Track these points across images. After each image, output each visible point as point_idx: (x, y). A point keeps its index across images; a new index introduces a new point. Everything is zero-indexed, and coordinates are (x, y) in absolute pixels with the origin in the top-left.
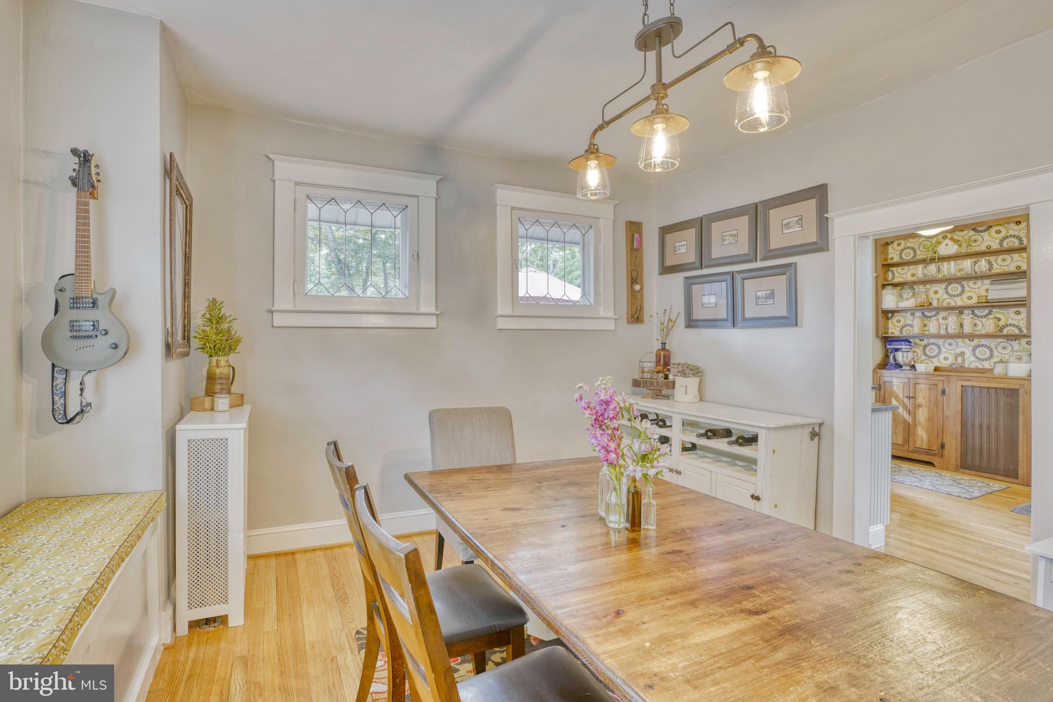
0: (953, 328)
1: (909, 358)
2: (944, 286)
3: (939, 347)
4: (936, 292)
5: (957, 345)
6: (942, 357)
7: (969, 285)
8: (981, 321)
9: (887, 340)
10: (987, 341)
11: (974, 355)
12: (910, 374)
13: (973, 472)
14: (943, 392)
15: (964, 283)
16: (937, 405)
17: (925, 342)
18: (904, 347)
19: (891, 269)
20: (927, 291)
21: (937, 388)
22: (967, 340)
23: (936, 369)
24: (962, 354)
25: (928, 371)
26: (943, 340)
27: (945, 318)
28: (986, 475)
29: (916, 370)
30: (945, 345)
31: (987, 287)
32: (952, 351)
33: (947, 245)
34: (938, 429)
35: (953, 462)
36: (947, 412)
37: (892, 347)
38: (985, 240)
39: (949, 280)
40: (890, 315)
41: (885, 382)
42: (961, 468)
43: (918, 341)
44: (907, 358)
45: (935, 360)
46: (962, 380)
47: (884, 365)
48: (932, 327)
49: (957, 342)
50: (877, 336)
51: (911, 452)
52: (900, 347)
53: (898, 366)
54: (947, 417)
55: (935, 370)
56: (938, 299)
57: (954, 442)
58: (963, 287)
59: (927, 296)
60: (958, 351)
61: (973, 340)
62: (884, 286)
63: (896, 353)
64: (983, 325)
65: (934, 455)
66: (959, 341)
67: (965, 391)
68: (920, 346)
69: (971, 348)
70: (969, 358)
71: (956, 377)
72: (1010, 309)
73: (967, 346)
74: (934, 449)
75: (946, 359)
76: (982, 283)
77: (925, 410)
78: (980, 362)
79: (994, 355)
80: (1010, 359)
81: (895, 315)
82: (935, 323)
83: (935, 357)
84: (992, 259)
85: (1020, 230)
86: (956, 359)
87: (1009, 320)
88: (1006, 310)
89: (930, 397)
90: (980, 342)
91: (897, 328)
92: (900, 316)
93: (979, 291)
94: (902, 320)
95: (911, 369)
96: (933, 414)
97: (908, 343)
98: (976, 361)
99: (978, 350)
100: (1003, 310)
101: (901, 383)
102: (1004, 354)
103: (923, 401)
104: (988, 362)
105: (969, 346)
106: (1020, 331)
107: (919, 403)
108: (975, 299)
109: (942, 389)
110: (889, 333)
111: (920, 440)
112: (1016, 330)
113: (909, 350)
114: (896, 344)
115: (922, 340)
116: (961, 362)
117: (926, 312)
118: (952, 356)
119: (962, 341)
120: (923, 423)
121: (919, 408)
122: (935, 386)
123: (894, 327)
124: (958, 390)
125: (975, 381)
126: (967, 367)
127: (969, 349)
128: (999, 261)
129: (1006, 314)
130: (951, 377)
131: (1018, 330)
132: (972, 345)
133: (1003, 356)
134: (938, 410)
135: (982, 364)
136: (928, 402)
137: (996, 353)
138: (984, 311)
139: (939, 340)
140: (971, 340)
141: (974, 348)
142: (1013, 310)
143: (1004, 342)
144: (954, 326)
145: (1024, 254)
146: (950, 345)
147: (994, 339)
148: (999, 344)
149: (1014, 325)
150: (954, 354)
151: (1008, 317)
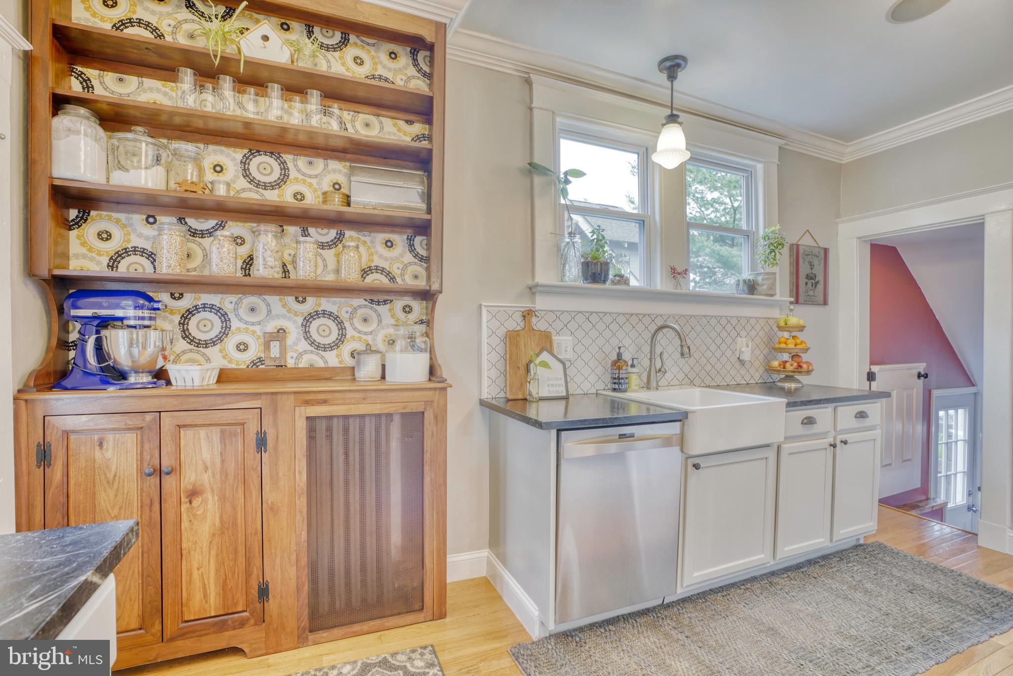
0: (270, 268)
1: (151, 349)
2: (239, 154)
3: (224, 317)
4: (219, 168)
5: (269, 311)
6: (231, 343)
7: (298, 164)
8: (322, 255)
9: (64, 288)
10: (334, 303)
11: (307, 336)
12: (158, 397)
13: (337, 632)
14: (261, 443)
15: (288, 158)
16: (244, 484)
18: (130, 312)
19: (79, 68)
21: (243, 432)
22: (290, 300)
23: (224, 377)
24: (281, 334)
26: (234, 298)
27: (239, 241)
28: (366, 627)
29: (169, 383)
30: (241, 311)
31: (337, 177)
32: (257, 328)
33: (265, 39)
35: (292, 623)
36: (270, 496)
39: (257, 140)
40: (73, 213)
41: (67, 434)
42: (310, 631)
44: (144, 347)
45: (212, 352)
46: (307, 403)
47: (56, 374)
48: (222, 258)
49: (268, 305)
51: (172, 639)
52: (119, 313)
53: (113, 374)
54: (272, 509)
55: (219, 381)
56: (228, 185)
58: (283, 167)
60: (271, 327)
61: (304, 301)
62: (59, 102)
63: (106, 332)
64: (327, 266)
65: (242, 624)
66: (274, 300)
67: (315, 430)
68: (172, 312)
69: (300, 320)
70: (296, 344)
71: (292, 397)
72: (376, 235)
73: (291, 315)
74: (240, 609)
75: (242, 347)
76: (326, 165)
77: (210, 501)
78: (318, 354)
79: (347, 337)
80: (377, 345)
81: (93, 213)
82: (225, 249)
83: (214, 343)
84: (347, 116)
85: (396, 71)
86: (267, 346)
87: (375, 257)
88: (370, 236)
89: (223, 461)
90: (320, 305)
91: (99, 254)
92: (110, 218)
93: (319, 184)
94: (117, 234)
95: (155, 383)
96: (234, 508)
97: (141, 301)
98: (312, 352)
99: (315, 324)
100: (364, 236)
101: (130, 429)
102: (366, 334)
103: (206, 478)
104: (335, 352)
105: (296, 314)
106: (394, 282)
107: (190, 487)
108: (312, 200)
109: (257, 433)
110: (66, 267)
111: (198, 596)
112: (385, 281)
113: (146, 323)
114: (105, 305)
115: (177, 295)
116: (278, 356)
117: (190, 216)
118: (257, 339)
119: (281, 300)
120: (205, 544)
121: (190, 502)
122: (238, 429)
123: (90, 250)
124: (298, 432)
125: (336, 402)
126: (293, 366)
127: (295, 322)
128: (359, 126)
129: (369, 243)
130: (279, 396)
131: (390, 281)
132: (302, 313)
133: (364, 337)
134: (246, 496)
135: (322, 357)
136: (218, 477)
137: (350, 332)
138: (326, 234)
139: (225, 296)
140: (300, 299)
141: (305, 319)
142: (381, 237)
143: (366, 306)
144: (271, 261)
145: (402, 123)
146: (252, 310)
147: (348, 299)
148: (355, 309)
149: (383, 270)
150: (261, 334)
151: (373, 251)
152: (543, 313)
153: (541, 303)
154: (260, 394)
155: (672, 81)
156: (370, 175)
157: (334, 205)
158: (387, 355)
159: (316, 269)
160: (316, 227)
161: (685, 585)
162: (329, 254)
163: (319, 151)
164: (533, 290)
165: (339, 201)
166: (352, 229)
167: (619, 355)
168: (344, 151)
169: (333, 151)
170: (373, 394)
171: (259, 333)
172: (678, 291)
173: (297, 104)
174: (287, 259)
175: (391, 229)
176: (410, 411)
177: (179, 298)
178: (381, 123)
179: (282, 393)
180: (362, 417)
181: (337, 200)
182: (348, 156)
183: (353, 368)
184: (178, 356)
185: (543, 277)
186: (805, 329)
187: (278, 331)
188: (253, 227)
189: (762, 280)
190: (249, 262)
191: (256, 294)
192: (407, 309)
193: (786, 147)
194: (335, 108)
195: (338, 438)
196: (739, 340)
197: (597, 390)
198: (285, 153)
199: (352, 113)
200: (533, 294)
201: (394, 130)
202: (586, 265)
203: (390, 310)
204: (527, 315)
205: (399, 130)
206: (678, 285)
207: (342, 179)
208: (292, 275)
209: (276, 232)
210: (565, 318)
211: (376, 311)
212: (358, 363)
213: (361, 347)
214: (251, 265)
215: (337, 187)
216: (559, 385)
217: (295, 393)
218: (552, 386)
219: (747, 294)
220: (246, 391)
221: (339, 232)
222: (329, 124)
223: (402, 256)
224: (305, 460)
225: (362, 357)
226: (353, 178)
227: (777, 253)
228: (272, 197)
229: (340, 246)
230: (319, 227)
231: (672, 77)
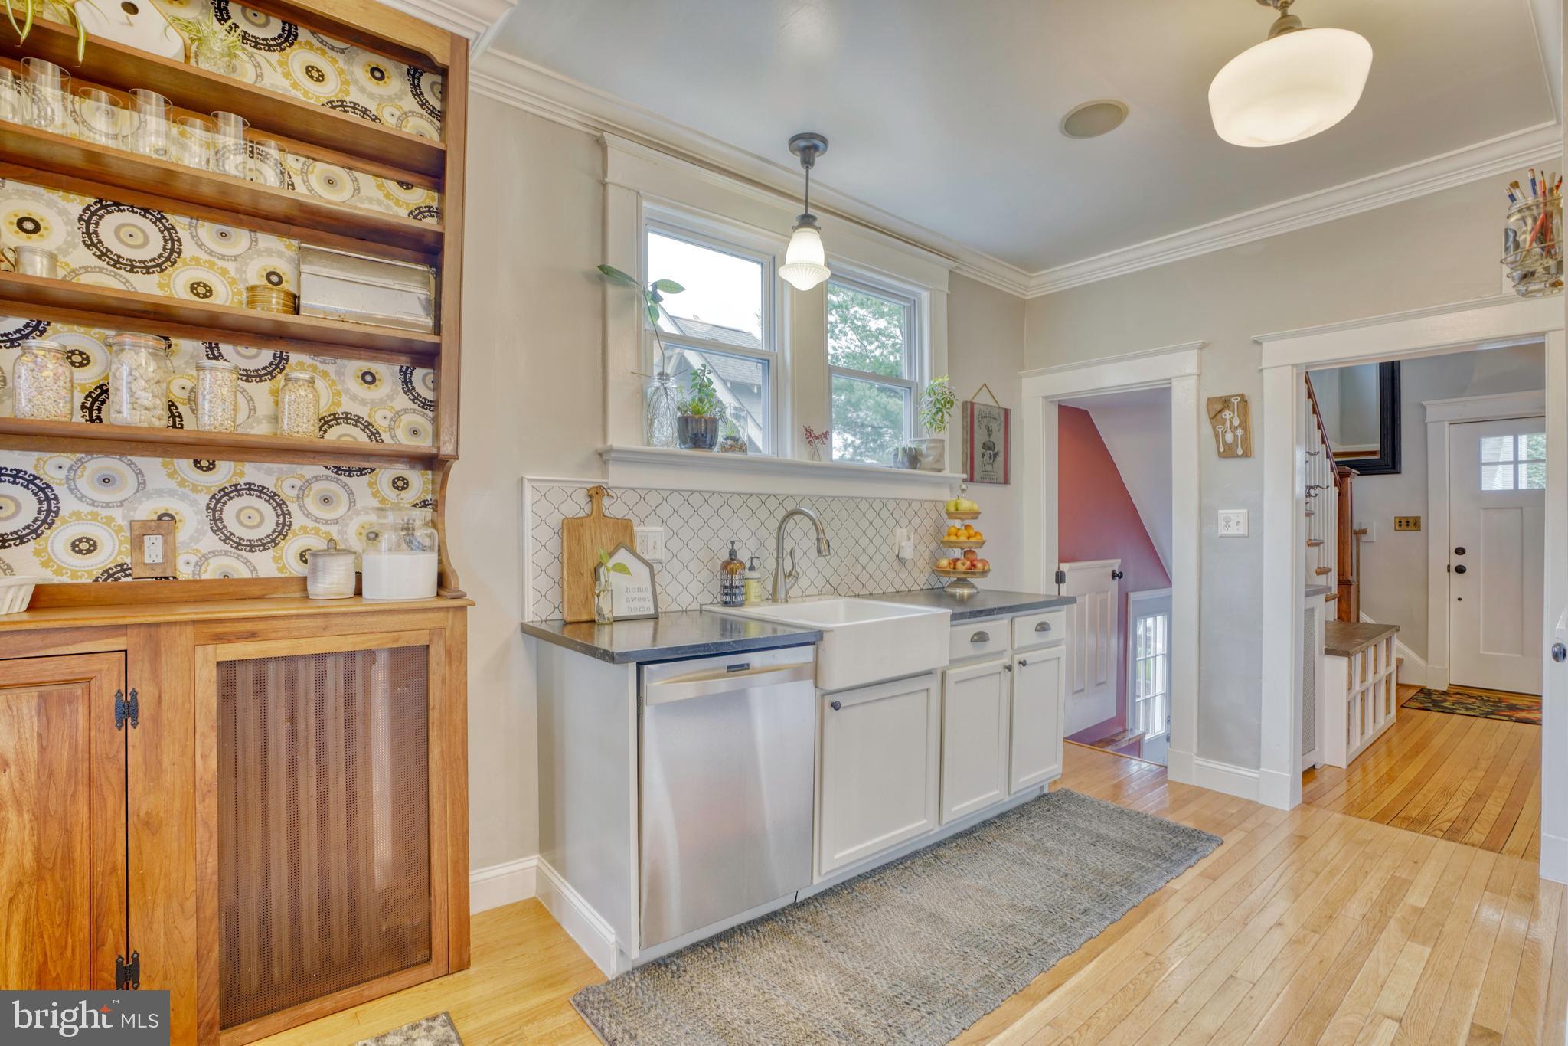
2: (78, 205)
3: (44, 492)
5: (142, 484)
6: (59, 538)
7: (199, 234)
8: (245, 391)
10: (269, 473)
11: (217, 526)
13: (275, 1020)
14: (127, 711)
15: (178, 221)
21: (87, 695)
22: (185, 465)
23: (43, 599)
24: (165, 522)
26: (65, 459)
27: (82, 360)
28: (329, 1003)
30: (79, 482)
31: (279, 262)
32: (117, 514)
33: (130, 9)
34: (99, 900)
35: (185, 1020)
36: (142, 802)
38: (269, 77)
42: (223, 1027)
45: (20, 553)
46: (219, 638)
49: (139, 473)
54: (147, 824)
55: (35, 607)
58: (171, 237)
60: (146, 510)
61: (211, 467)
64: (254, 410)
66: (152, 466)
69: (204, 499)
70: (195, 539)
71: (188, 629)
72: (345, 362)
73: (187, 491)
75: (84, 546)
76: (254, 241)
78: (238, 557)
79: (293, 527)
80: (347, 540)
82: (48, 373)
83: (22, 539)
84: (294, 163)
85: (382, 100)
86: (137, 544)
87: (344, 399)
88: (335, 363)
90: (242, 474)
93: (241, 271)
98: (226, 553)
99: (230, 511)
100: (324, 362)
102: (327, 522)
104: (270, 553)
105: (195, 489)
106: (377, 441)
108: (225, 299)
109: (118, 695)
112: (361, 438)
116: (159, 560)
118: (117, 533)
119: (165, 465)
122: (79, 689)
124: (200, 689)
125: (273, 635)
126: (191, 577)
127: (193, 503)
128: (315, 180)
129: (333, 376)
130: (163, 630)
131: (370, 437)
132: (208, 488)
133: (324, 528)
134: (94, 806)
135: (247, 562)
137: (298, 520)
138: (254, 357)
139: (45, 455)
140: (205, 464)
141: (213, 497)
142: (355, 366)
143: (327, 478)
144: (146, 398)
145: (392, 186)
146: (106, 481)
147: (294, 466)
148: (308, 482)
149: (357, 420)
150: (125, 524)
151: (340, 388)
152: (619, 492)
153: (616, 477)
154: (126, 626)
155: (807, 167)
156: (335, 265)
157: (269, 309)
158: (364, 556)
159: (235, 415)
160: (235, 343)
161: (823, 872)
162: (260, 391)
163: (241, 216)
164: (604, 457)
165: (278, 303)
166: (302, 350)
167: (733, 554)
168: (288, 221)
169: (267, 218)
170: (340, 620)
171: (120, 521)
172: (816, 462)
173: (196, 130)
174: (178, 395)
175: (372, 354)
176: (405, 645)
178: (355, 181)
179: (169, 624)
180: (321, 658)
181: (274, 301)
182: (295, 229)
183: (305, 579)
185: (621, 437)
186: (980, 516)
187: (160, 518)
188: (107, 337)
189: (927, 449)
190: (98, 398)
191: (115, 453)
192: (400, 484)
193: (958, 271)
194: (271, 147)
195: (276, 695)
196: (898, 531)
197: (701, 605)
198: (173, 212)
199: (302, 159)
200: (605, 463)
201: (380, 195)
202: (684, 422)
203: (371, 485)
204: (596, 494)
205: (388, 196)
206: (815, 453)
207: (283, 267)
208: (189, 423)
209: (156, 349)
210: (653, 499)
211: (345, 486)
212: (314, 570)
213: (317, 544)
214: (103, 402)
215: (274, 278)
216: (644, 599)
217: (194, 622)
218: (634, 600)
219: (907, 468)
220: (95, 623)
221: (278, 354)
222: (260, 172)
223: (391, 398)
224: (215, 734)
225: (321, 561)
226: (304, 268)
227: (945, 414)
228: (147, 287)
229: (280, 377)
230: (241, 344)
231: (808, 162)
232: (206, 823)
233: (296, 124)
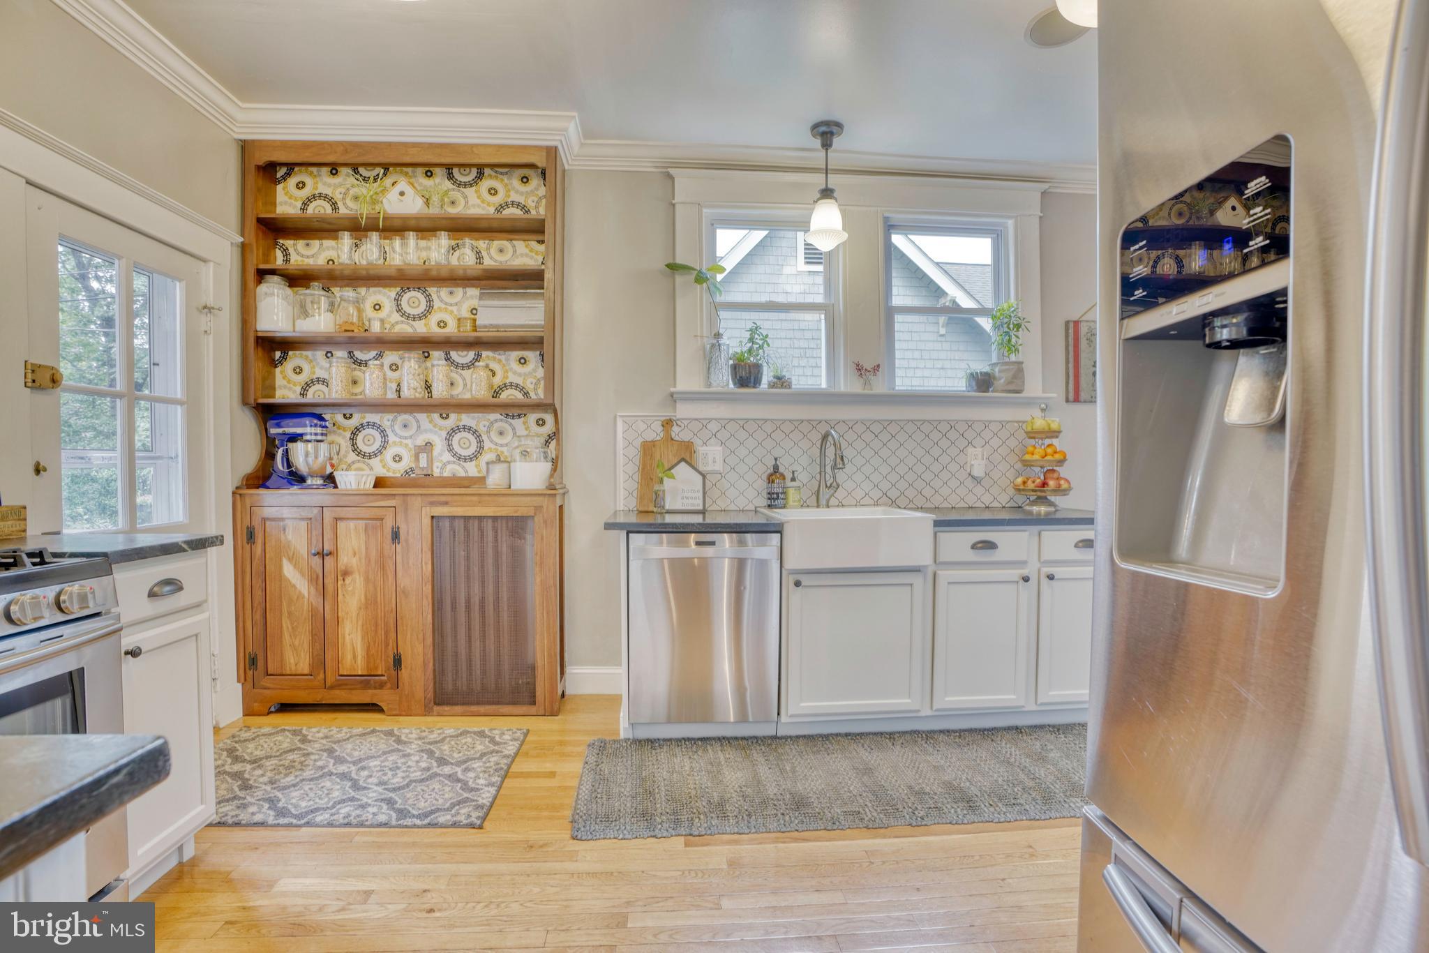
0: (412, 389)
1: (321, 459)
2: (392, 293)
3: (383, 432)
4: (377, 307)
5: (419, 427)
6: (389, 454)
7: (440, 295)
8: (461, 375)
9: (270, 413)
10: (473, 418)
11: (450, 448)
12: (323, 496)
13: (458, 709)
14: (396, 536)
15: (432, 290)
16: (383, 567)
17: (354, 422)
18: (308, 430)
19: (281, 241)
20: (357, 302)
21: (382, 526)
22: (436, 416)
23: (379, 483)
25: (362, 487)
26: (390, 416)
27: (394, 367)
28: (482, 709)
29: (336, 487)
30: (396, 428)
31: (475, 303)
32: (409, 442)
33: (402, 194)
34: (386, 624)
35: (419, 693)
36: (404, 581)
37: (280, 431)
38: (470, 203)
39: (405, 280)
40: (278, 354)
41: (264, 520)
42: (435, 703)
43: (339, 418)
44: (316, 457)
45: (375, 462)
46: (432, 504)
47: (261, 478)
48: (372, 383)
49: (418, 422)
50: (245, 402)
51: (332, 688)
52: (299, 430)
53: (296, 478)
54: (403, 592)
55: (374, 487)
56: (382, 321)
57: (419, 649)
58: (430, 300)
59: (360, 311)
60: (420, 441)
61: (447, 417)
62: (262, 274)
63: (290, 445)
64: (465, 385)
65: (381, 686)
66: (422, 417)
67: (438, 528)
68: (344, 429)
69: (444, 434)
70: (440, 455)
71: (419, 498)
73: (437, 430)
74: (379, 673)
75: (397, 459)
76: (465, 293)
77: (357, 581)
78: (459, 465)
79: (484, 449)
80: (512, 455)
81: (290, 353)
82: (375, 376)
83: (376, 455)
84: (482, 244)
85: (528, 194)
86: (417, 457)
87: (510, 374)
88: (505, 354)
89: (367, 549)
90: (460, 420)
91: (295, 385)
92: (301, 356)
93: (459, 310)
94: (306, 367)
95: (325, 485)
96: (376, 589)
97: (315, 421)
98: (454, 462)
99: (457, 437)
100: (499, 354)
101: (303, 519)
102: (502, 446)
103: (354, 561)
104: (474, 463)
105: (441, 429)
107: (343, 568)
108: (451, 329)
109: (393, 529)
110: (274, 397)
111: (349, 657)
112: (519, 396)
113: (319, 438)
114: (291, 424)
115: (348, 416)
116: (425, 466)
117: (357, 350)
118: (410, 451)
119: (428, 417)
120: (354, 615)
121: (344, 580)
122: (378, 523)
123: (289, 382)
124: (424, 528)
125: (455, 504)
126: (438, 475)
127: (440, 436)
128: (493, 252)
129: (504, 362)
130: (409, 498)
131: (524, 395)
132: (446, 428)
133: (498, 449)
134: (385, 579)
135: (463, 467)
136: (363, 561)
137: (487, 444)
138: (467, 355)
139: (384, 415)
140: (444, 415)
141: (448, 433)
142: (516, 354)
143: (501, 420)
144: (414, 384)
145: (534, 244)
146: (405, 426)
147: (484, 415)
148: (492, 423)
149: (517, 386)
150: (412, 447)
151: (507, 368)
152: (686, 422)
153: (684, 411)
154: (395, 495)
155: (827, 149)
156: (497, 299)
158: (511, 464)
160: (457, 351)
162: (467, 374)
163: (457, 282)
164: (673, 398)
165: (469, 326)
166: (487, 350)
167: (776, 468)
168: (478, 279)
169: (468, 280)
171: (411, 446)
172: (866, 392)
175: (525, 347)
177: (350, 418)
178: (514, 246)
179: (411, 495)
180: (481, 518)
183: (485, 476)
184: (350, 465)
185: (682, 386)
186: (1061, 435)
187: (426, 444)
188: (402, 355)
189: (1000, 372)
190: (399, 386)
191: (408, 412)
192: (541, 422)
193: (1050, 190)
194: (468, 240)
195: (461, 535)
196: (970, 450)
197: (756, 507)
198: (430, 287)
199: (487, 242)
200: (675, 401)
202: (735, 368)
203: (524, 423)
204: (668, 424)
205: (531, 250)
206: (867, 384)
209: (418, 358)
210: (713, 427)
211: (511, 425)
212: (489, 472)
213: (494, 457)
214: (401, 388)
215: (473, 312)
216: (695, 498)
217: (421, 495)
218: (687, 498)
219: (975, 391)
221: (477, 353)
222: (467, 254)
223: (534, 370)
225: (493, 467)
226: (482, 303)
227: (1013, 336)
228: (420, 328)
229: (475, 366)
231: (827, 145)
232: (427, 598)
233: (484, 225)
